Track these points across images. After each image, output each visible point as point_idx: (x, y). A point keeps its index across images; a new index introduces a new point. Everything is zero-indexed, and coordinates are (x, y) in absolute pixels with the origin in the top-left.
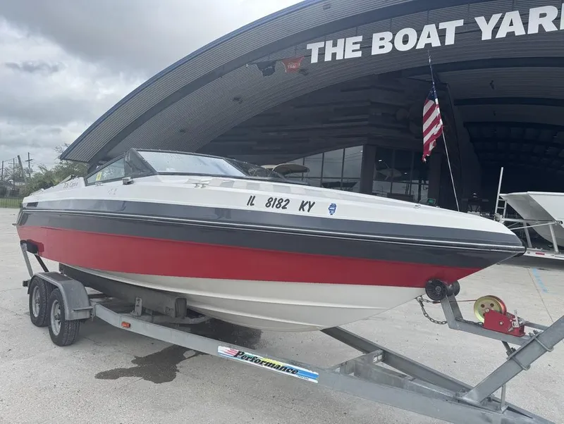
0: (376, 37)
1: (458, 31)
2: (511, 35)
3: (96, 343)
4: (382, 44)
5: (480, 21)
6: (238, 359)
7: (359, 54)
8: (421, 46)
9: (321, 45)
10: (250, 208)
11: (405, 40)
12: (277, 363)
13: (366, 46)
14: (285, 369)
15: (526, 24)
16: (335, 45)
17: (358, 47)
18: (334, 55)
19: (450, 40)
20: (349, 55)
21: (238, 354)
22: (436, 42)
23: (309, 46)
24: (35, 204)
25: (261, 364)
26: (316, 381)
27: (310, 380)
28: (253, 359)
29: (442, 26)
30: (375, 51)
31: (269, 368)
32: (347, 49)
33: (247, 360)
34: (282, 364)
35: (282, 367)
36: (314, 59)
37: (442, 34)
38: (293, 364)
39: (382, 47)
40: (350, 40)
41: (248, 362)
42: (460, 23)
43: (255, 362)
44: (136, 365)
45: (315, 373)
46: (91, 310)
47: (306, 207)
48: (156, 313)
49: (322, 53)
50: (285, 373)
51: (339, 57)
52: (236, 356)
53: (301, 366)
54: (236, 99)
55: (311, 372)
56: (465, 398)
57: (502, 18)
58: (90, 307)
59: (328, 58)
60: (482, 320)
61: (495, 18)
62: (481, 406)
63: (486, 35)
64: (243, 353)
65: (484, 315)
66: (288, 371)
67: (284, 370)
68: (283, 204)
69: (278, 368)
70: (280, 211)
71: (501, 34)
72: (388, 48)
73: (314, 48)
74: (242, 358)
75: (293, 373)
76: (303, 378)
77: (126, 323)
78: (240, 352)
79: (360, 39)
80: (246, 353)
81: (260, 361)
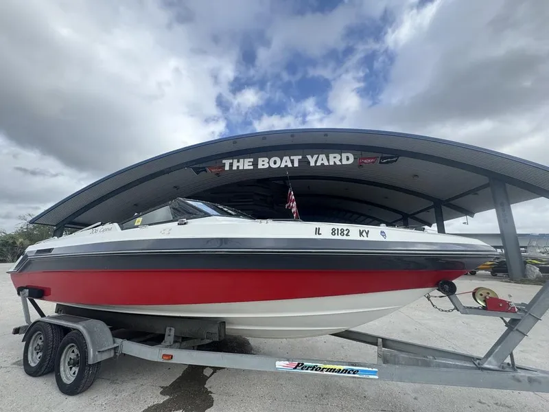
0: (260, 160)
1: (300, 161)
2: (322, 164)
3: (113, 382)
4: (263, 163)
5: (309, 157)
6: (298, 370)
7: (252, 167)
8: (283, 166)
9: (231, 161)
10: (318, 237)
11: (275, 163)
12: (338, 367)
13: (255, 164)
14: (346, 371)
15: (328, 160)
16: (238, 162)
17: (251, 164)
18: (238, 167)
19: (296, 164)
20: (246, 167)
21: (298, 365)
22: (290, 165)
23: (224, 161)
24: (50, 250)
25: (322, 370)
26: (377, 377)
27: (371, 377)
28: (313, 368)
29: (292, 158)
30: (260, 166)
31: (331, 373)
32: (245, 164)
33: (307, 369)
34: (342, 368)
35: (343, 370)
36: (227, 168)
37: (292, 162)
38: (353, 365)
39: (263, 165)
40: (247, 160)
41: (309, 371)
42: (300, 157)
43: (316, 370)
44: (168, 397)
45: (374, 369)
46: (115, 349)
47: (364, 234)
48: (184, 339)
49: (231, 165)
50: (346, 375)
51: (241, 168)
52: (295, 368)
53: (361, 366)
54: (175, 187)
55: (370, 369)
56: (486, 366)
57: (318, 157)
58: (115, 345)
59: (235, 168)
60: (483, 304)
61: (315, 156)
62: (501, 369)
63: (312, 164)
64: (303, 364)
65: (485, 301)
66: (349, 373)
67: (345, 373)
68: (345, 232)
69: (339, 372)
70: (345, 237)
71: (319, 164)
72: (267, 166)
73: (227, 162)
74: (302, 369)
75: (354, 373)
76: (364, 376)
77: (168, 356)
78: (299, 364)
79: (252, 160)
80: (305, 364)
81: (320, 368)
